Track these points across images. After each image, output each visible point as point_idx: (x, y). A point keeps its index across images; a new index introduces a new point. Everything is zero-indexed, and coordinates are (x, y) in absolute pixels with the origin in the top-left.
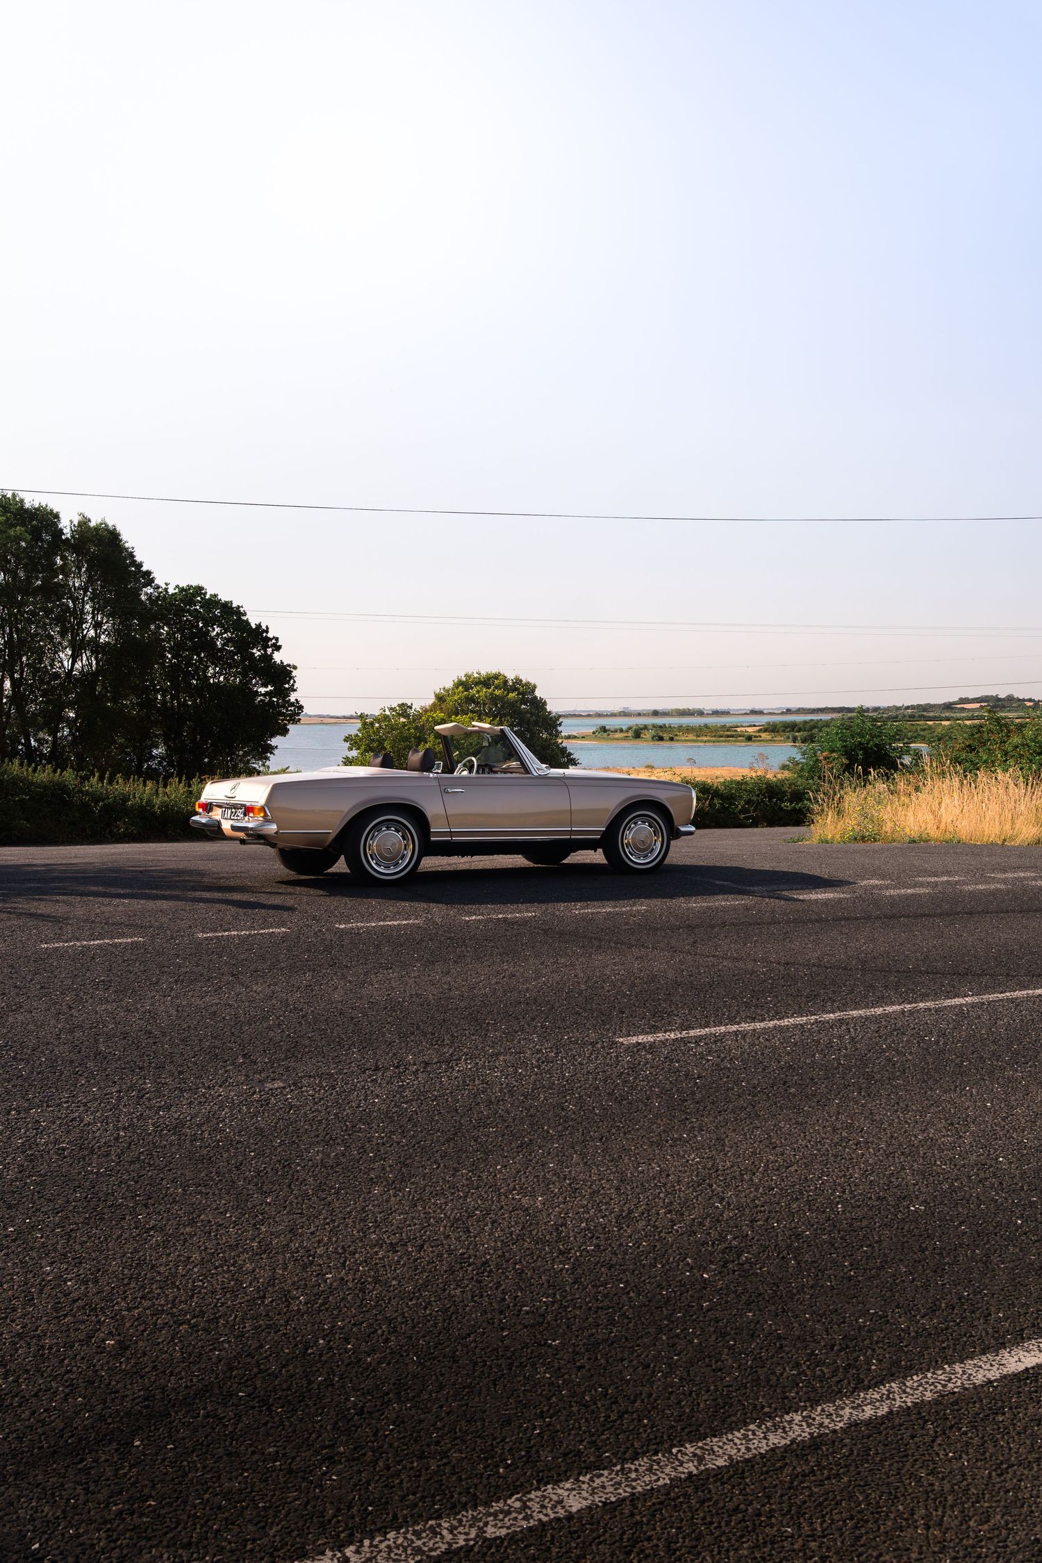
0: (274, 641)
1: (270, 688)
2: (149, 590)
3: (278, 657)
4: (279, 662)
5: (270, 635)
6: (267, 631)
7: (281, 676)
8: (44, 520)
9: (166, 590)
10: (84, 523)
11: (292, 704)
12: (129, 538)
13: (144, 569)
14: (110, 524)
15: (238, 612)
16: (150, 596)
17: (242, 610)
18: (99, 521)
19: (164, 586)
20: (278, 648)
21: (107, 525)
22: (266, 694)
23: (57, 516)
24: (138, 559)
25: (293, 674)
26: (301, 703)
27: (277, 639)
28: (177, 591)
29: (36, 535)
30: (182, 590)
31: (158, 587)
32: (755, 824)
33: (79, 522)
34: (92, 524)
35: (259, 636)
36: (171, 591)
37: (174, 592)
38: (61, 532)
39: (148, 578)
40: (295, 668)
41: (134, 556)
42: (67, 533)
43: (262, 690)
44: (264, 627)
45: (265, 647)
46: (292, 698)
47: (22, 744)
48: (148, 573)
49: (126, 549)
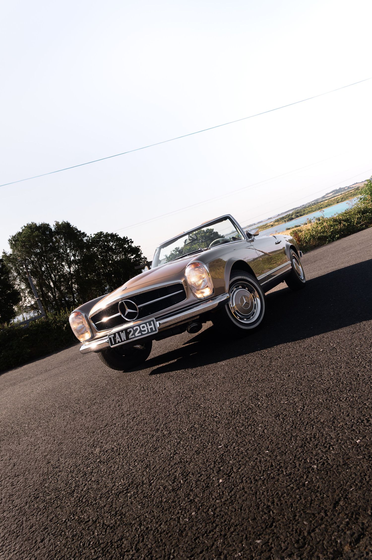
0: (130, 240)
1: (134, 256)
2: (86, 238)
3: (133, 245)
4: (134, 247)
5: (128, 239)
6: (127, 238)
7: (136, 250)
8: (45, 227)
9: (91, 236)
10: (57, 224)
11: (143, 258)
12: (73, 224)
13: (82, 232)
14: (66, 221)
15: (116, 235)
16: (87, 240)
17: (117, 234)
18: (62, 221)
19: (90, 236)
20: (132, 242)
21: (65, 222)
22: (134, 258)
23: (48, 225)
24: (79, 230)
25: (140, 249)
26: (146, 257)
27: (131, 239)
28: (95, 235)
29: (44, 233)
30: (96, 235)
31: (88, 236)
32: (367, 227)
33: (56, 224)
34: (60, 223)
35: (125, 240)
36: (93, 236)
37: (94, 236)
38: (51, 229)
39: (84, 235)
40: (140, 246)
41: (77, 229)
42: (53, 229)
43: (132, 257)
44: (126, 237)
45: (128, 243)
46: (142, 256)
47: (63, 300)
48: (84, 233)
49: (74, 228)
